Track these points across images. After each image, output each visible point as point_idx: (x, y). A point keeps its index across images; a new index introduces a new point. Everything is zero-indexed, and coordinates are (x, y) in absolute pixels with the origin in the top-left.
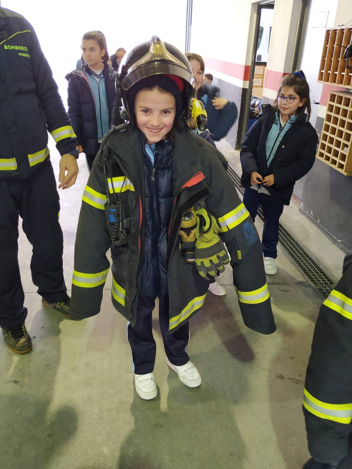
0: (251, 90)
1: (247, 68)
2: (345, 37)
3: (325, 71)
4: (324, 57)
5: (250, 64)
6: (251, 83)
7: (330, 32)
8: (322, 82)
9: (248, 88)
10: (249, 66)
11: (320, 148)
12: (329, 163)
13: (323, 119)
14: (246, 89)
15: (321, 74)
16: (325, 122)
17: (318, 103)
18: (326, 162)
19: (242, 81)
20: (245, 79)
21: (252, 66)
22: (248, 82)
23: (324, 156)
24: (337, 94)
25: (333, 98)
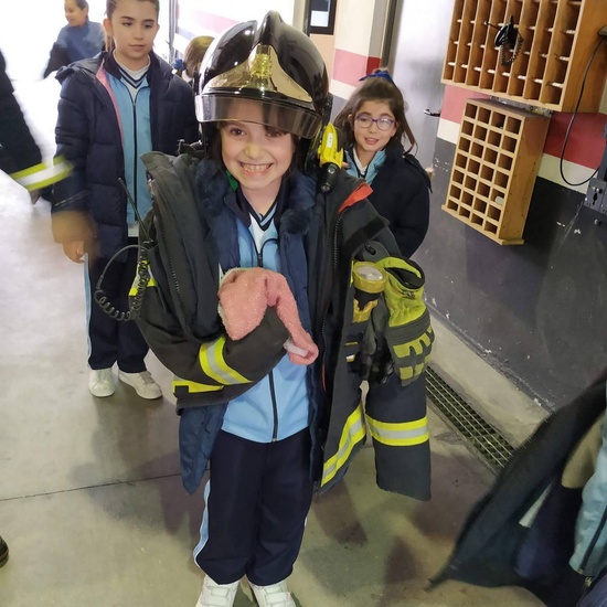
3: (457, 64)
4: (452, 40)
8: (452, 81)
11: (450, 195)
15: (449, 69)
16: (458, 151)
18: (462, 218)
23: (459, 208)
24: (480, 105)
25: (471, 111)
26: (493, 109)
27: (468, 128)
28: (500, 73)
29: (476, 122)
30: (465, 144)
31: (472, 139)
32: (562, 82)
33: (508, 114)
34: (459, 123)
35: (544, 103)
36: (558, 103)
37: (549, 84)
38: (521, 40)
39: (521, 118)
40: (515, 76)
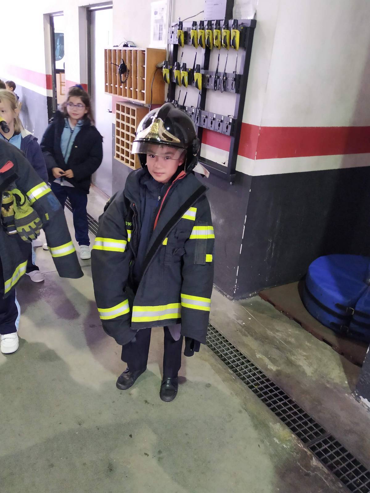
0: (56, 99)
1: (48, 77)
2: (118, 56)
3: (109, 84)
4: (106, 72)
5: (51, 73)
6: (55, 92)
7: (107, 51)
8: (108, 93)
9: (52, 96)
10: (50, 75)
11: (117, 151)
12: (124, 162)
13: (115, 124)
14: (51, 97)
15: (106, 86)
16: (117, 128)
17: (111, 112)
18: (122, 161)
19: (46, 90)
20: (48, 87)
21: (53, 75)
22: (51, 91)
23: (120, 157)
24: (121, 104)
25: (118, 107)
26: (126, 106)
27: (118, 116)
28: (124, 87)
29: (120, 112)
30: (118, 123)
31: (120, 121)
32: (144, 90)
33: (131, 107)
34: (115, 113)
35: (140, 100)
36: (144, 100)
37: (140, 91)
38: (128, 71)
39: (135, 108)
40: (130, 88)
